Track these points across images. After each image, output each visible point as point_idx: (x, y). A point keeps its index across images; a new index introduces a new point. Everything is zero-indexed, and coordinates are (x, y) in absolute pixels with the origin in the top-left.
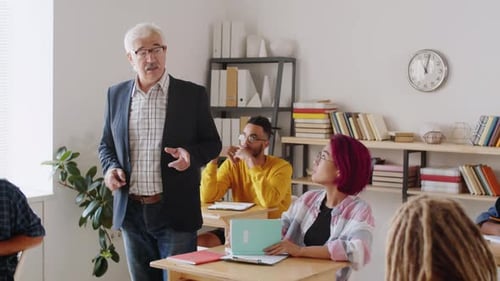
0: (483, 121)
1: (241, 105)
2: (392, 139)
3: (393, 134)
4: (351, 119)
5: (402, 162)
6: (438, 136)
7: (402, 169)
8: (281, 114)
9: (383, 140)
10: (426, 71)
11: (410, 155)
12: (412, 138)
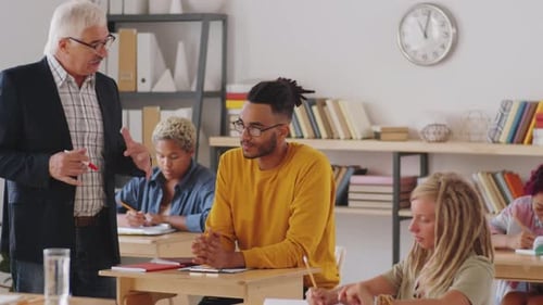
0: (505, 107)
1: (143, 88)
2: (377, 136)
3: (378, 129)
4: (315, 108)
5: (390, 171)
6: (443, 130)
7: (390, 180)
8: (207, 101)
9: (364, 139)
10: (426, 36)
11: (404, 160)
12: (407, 134)
